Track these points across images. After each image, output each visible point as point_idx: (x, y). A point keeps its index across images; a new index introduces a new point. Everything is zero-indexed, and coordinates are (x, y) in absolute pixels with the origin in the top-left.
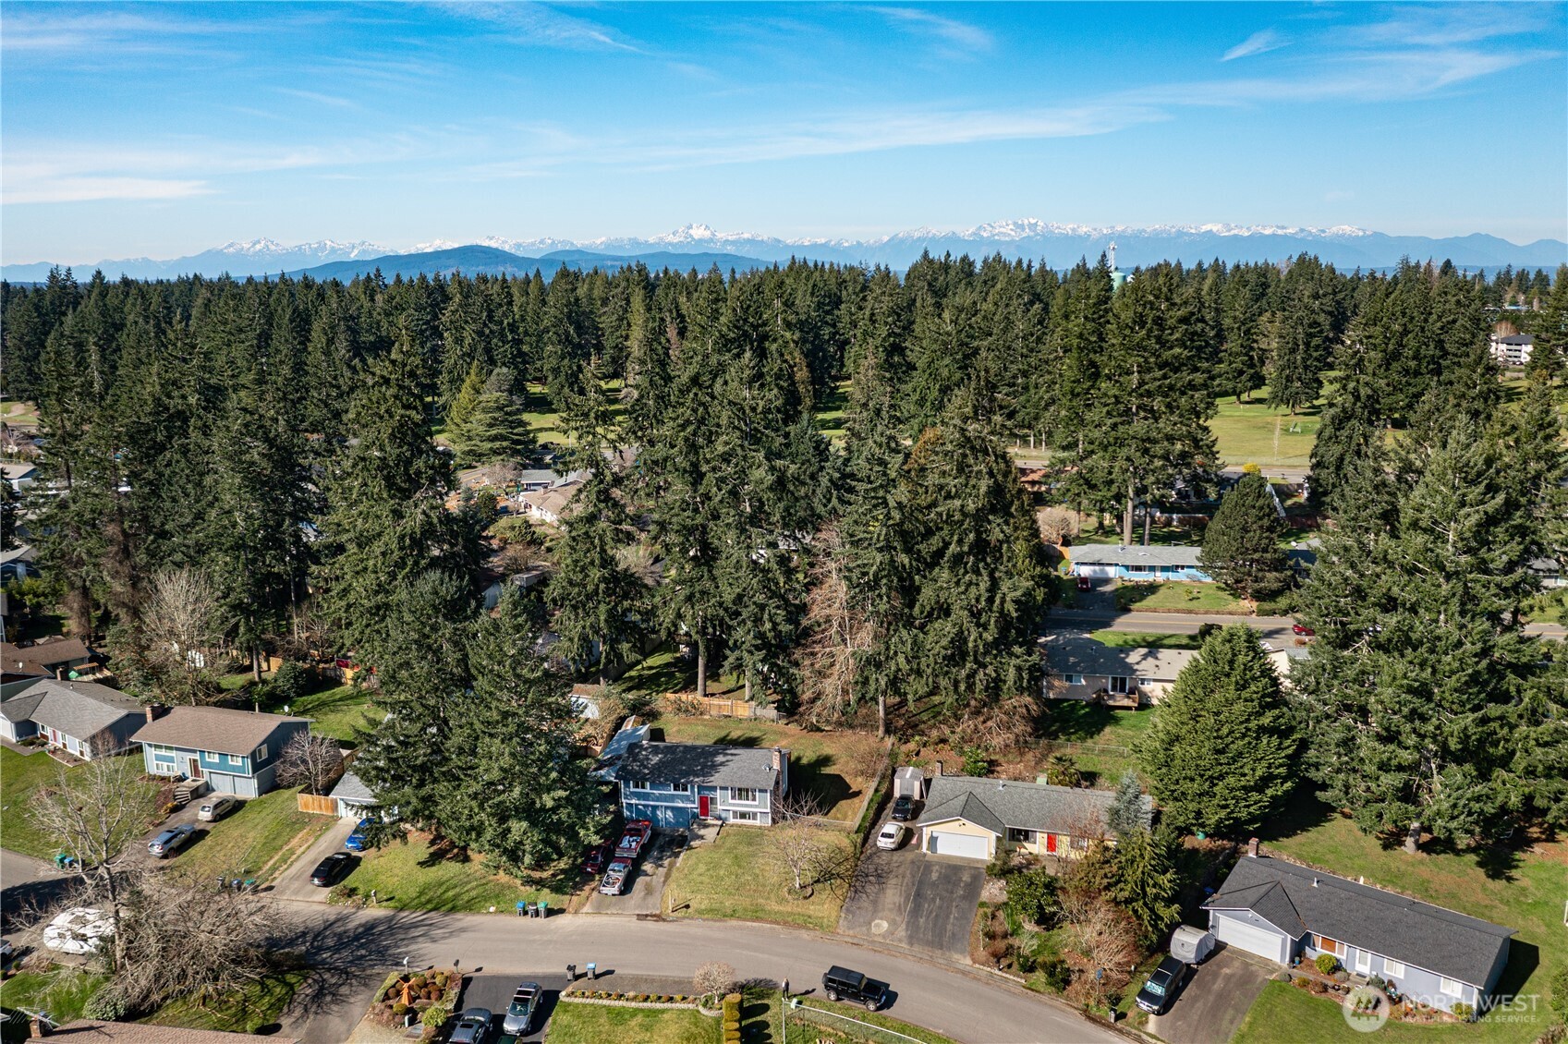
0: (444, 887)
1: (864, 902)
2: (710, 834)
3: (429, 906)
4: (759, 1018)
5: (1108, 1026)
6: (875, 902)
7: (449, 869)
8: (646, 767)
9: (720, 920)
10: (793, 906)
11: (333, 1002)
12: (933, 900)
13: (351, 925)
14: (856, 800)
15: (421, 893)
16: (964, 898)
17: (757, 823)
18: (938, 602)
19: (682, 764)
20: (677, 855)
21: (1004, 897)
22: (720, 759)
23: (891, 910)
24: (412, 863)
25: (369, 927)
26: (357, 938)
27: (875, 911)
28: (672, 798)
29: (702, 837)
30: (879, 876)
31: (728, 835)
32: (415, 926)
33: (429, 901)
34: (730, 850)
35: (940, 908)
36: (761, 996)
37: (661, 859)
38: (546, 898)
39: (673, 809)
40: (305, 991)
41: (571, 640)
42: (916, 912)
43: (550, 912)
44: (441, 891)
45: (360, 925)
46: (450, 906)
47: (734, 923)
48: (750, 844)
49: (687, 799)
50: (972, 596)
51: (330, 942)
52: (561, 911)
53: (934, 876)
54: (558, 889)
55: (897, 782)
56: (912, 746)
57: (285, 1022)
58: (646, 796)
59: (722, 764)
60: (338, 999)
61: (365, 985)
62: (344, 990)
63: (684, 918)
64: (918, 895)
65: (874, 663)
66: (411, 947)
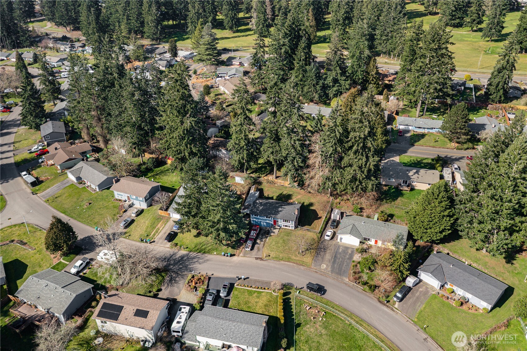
0: (202, 245)
1: (320, 258)
2: (276, 231)
3: (198, 251)
4: (288, 296)
5: (384, 304)
6: (323, 258)
7: (202, 239)
8: (258, 211)
9: (278, 261)
10: (299, 258)
11: (175, 283)
12: (340, 258)
13: (177, 256)
14: (320, 220)
15: (196, 247)
16: (348, 259)
17: (290, 228)
18: (349, 163)
19: (269, 210)
20: (267, 237)
21: (360, 260)
22: (280, 209)
23: (327, 261)
24: (192, 236)
25: (182, 257)
26: (179, 261)
27: (322, 261)
28: (266, 220)
29: (274, 232)
30: (324, 249)
31: (282, 232)
32: (194, 258)
33: (198, 249)
34: (282, 238)
35: (341, 261)
36: (289, 289)
37: (262, 239)
38: (230, 251)
39: (266, 222)
40: (167, 278)
41: (236, 161)
42: (334, 262)
43: (232, 255)
44: (201, 246)
45: (180, 257)
46: (203, 251)
47: (282, 262)
48: (288, 236)
49: (270, 220)
50: (360, 163)
51: (172, 262)
52: (234, 255)
53: (341, 250)
54: (233, 247)
55: (332, 215)
56: (338, 200)
57: (163, 288)
58: (258, 219)
59: (281, 211)
60: (176, 282)
61: (183, 278)
62: (177, 279)
63: (268, 259)
64: (335, 256)
65: (328, 179)
66: (194, 266)
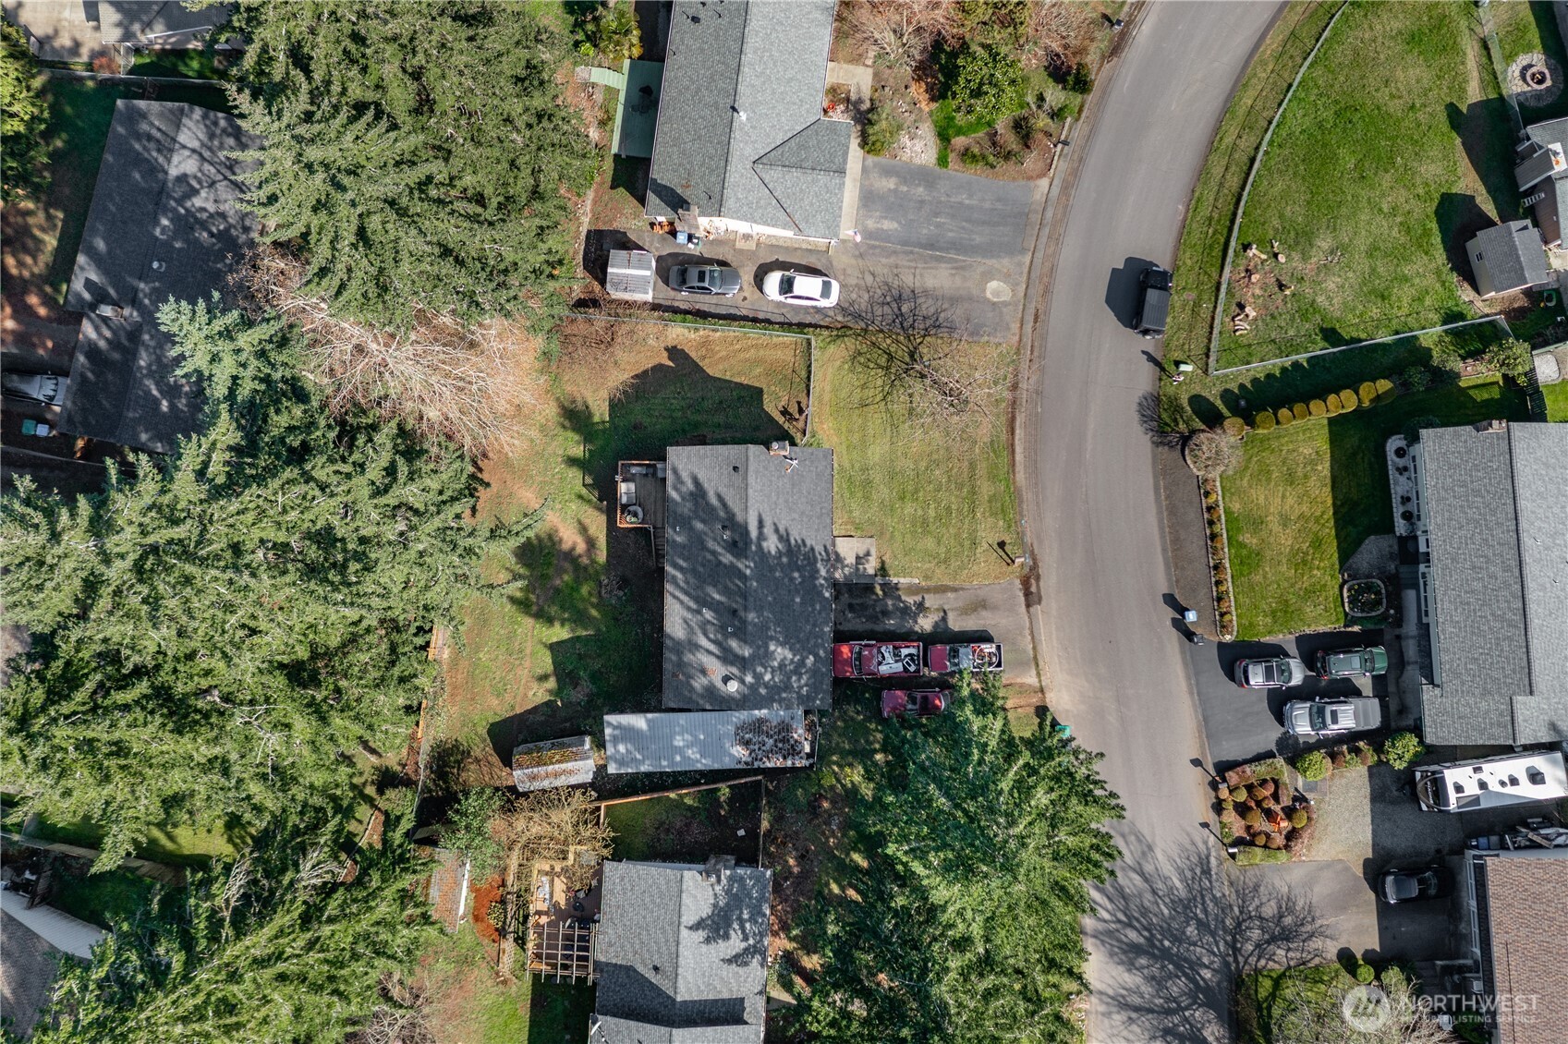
1: (956, 314)
2: (849, 550)
4: (1219, 403)
6: (954, 300)
9: (1020, 496)
11: (1290, 910)
12: (938, 225)
13: (1132, 979)
14: (697, 353)
16: (929, 187)
20: (893, 590)
21: (927, 131)
25: (1129, 954)
26: (1165, 955)
27: (970, 299)
29: (860, 559)
30: (898, 300)
34: (886, 510)
35: (953, 216)
36: (1178, 409)
40: (1281, 957)
42: (962, 248)
45: (1131, 966)
47: (1021, 476)
51: (1177, 987)
53: (888, 225)
57: (1331, 949)
60: (1287, 906)
61: (1256, 888)
62: (1269, 910)
63: (1023, 545)
64: (930, 246)
66: (1167, 869)
